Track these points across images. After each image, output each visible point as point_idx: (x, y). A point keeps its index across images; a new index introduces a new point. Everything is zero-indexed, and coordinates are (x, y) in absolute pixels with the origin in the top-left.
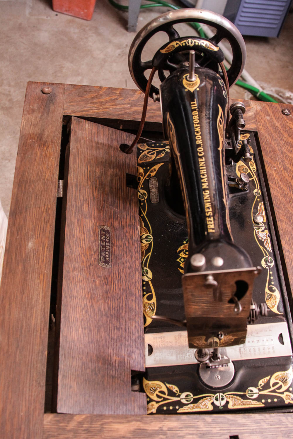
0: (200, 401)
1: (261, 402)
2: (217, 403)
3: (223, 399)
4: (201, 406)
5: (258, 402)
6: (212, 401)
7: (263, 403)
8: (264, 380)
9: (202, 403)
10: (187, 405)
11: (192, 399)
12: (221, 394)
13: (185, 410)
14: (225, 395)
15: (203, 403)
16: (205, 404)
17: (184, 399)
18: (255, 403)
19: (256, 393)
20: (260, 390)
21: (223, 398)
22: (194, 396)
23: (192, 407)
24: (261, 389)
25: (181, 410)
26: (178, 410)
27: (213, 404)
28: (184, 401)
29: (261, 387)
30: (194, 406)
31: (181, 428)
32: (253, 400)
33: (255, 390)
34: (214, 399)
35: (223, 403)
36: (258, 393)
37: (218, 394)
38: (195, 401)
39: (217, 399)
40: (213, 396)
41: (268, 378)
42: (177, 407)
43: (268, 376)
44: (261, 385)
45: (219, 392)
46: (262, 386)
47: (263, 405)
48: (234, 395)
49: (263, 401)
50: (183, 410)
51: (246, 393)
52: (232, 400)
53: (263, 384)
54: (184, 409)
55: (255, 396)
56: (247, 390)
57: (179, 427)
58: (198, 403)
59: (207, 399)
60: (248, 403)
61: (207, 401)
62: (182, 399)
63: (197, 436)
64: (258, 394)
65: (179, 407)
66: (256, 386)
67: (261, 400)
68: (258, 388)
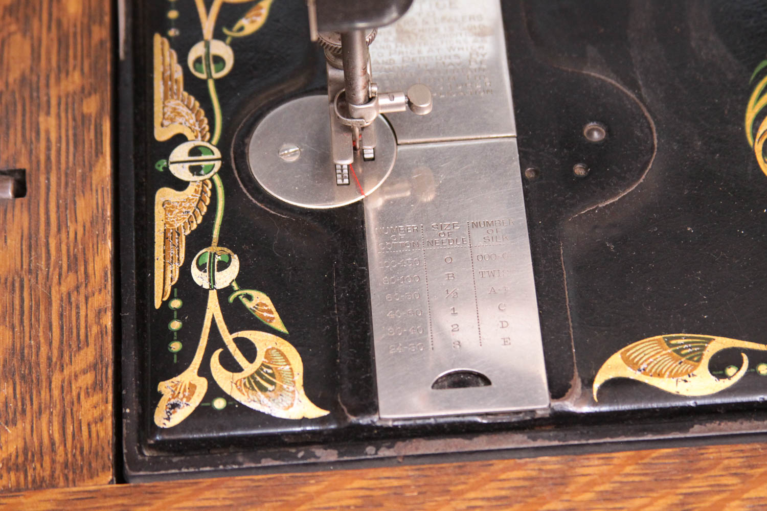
0: (192, 99)
1: (172, 297)
2: (180, 152)
3: (195, 170)
4: (172, 103)
5: (173, 287)
6: (189, 135)
7: (165, 304)
8: (270, 312)
9: (188, 106)
10: (183, 60)
11: (203, 76)
12: (218, 164)
13: (163, 55)
14: (211, 179)
15: (184, 110)
16: (179, 114)
17: (208, 54)
18: (169, 276)
19: (212, 280)
20: (224, 294)
21: (202, 172)
22: (218, 82)
23: (171, 77)
24: (231, 299)
25: (162, 44)
26: (164, 34)
27: (180, 139)
28: (197, 51)
29: (237, 299)
30: (177, 81)
31: (59, 24)
32: (185, 271)
33: (226, 277)
34: (199, 142)
35: (181, 172)
36: (212, 288)
37: (218, 154)
38: (195, 87)
39: (195, 151)
40: (210, 141)
41: (278, 324)
42: (172, 32)
43: (286, 324)
44: (249, 298)
45: (224, 159)
46: (245, 301)
47: (158, 304)
48: (212, 208)
49: (176, 304)
50: (163, 50)
51: (214, 248)
52: (188, 200)
53: (249, 305)
54: (167, 53)
55: (200, 278)
56: (229, 251)
57: (65, 21)
58: (186, 94)
59: (201, 122)
60: (172, 252)
61: (192, 121)
62: (207, 46)
63: (27, 72)
64: (206, 286)
65: (176, 38)
66: (243, 280)
67: (179, 297)
68: (236, 287)
